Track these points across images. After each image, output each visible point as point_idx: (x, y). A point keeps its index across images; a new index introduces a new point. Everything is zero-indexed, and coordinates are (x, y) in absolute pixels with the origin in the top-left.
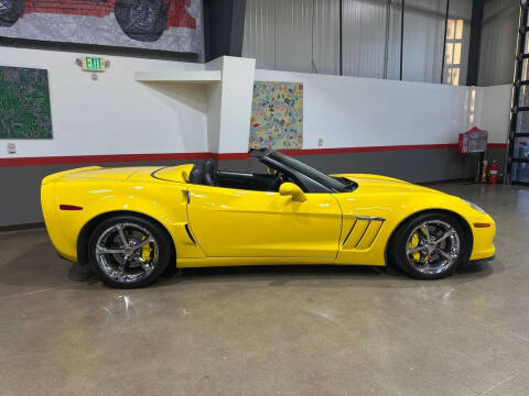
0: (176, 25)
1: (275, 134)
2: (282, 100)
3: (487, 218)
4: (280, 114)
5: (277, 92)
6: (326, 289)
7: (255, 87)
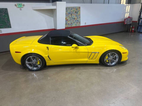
1: (73, 22)
2: (74, 12)
3: (127, 51)
4: (74, 16)
5: (73, 10)
6: (84, 70)
7: (66, 9)
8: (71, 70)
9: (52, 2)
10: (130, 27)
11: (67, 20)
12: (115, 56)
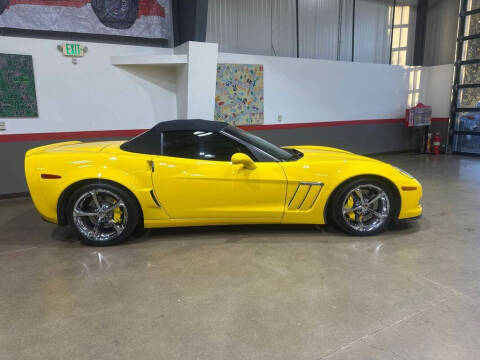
0: (147, 13)
1: (238, 111)
2: (244, 80)
4: (243, 93)
5: (239, 73)
6: (274, 245)
7: (219, 69)
8: (229, 244)
9: (176, 45)
10: (427, 138)
11: (221, 104)
12: (378, 197)
